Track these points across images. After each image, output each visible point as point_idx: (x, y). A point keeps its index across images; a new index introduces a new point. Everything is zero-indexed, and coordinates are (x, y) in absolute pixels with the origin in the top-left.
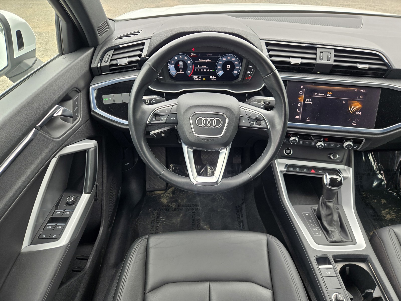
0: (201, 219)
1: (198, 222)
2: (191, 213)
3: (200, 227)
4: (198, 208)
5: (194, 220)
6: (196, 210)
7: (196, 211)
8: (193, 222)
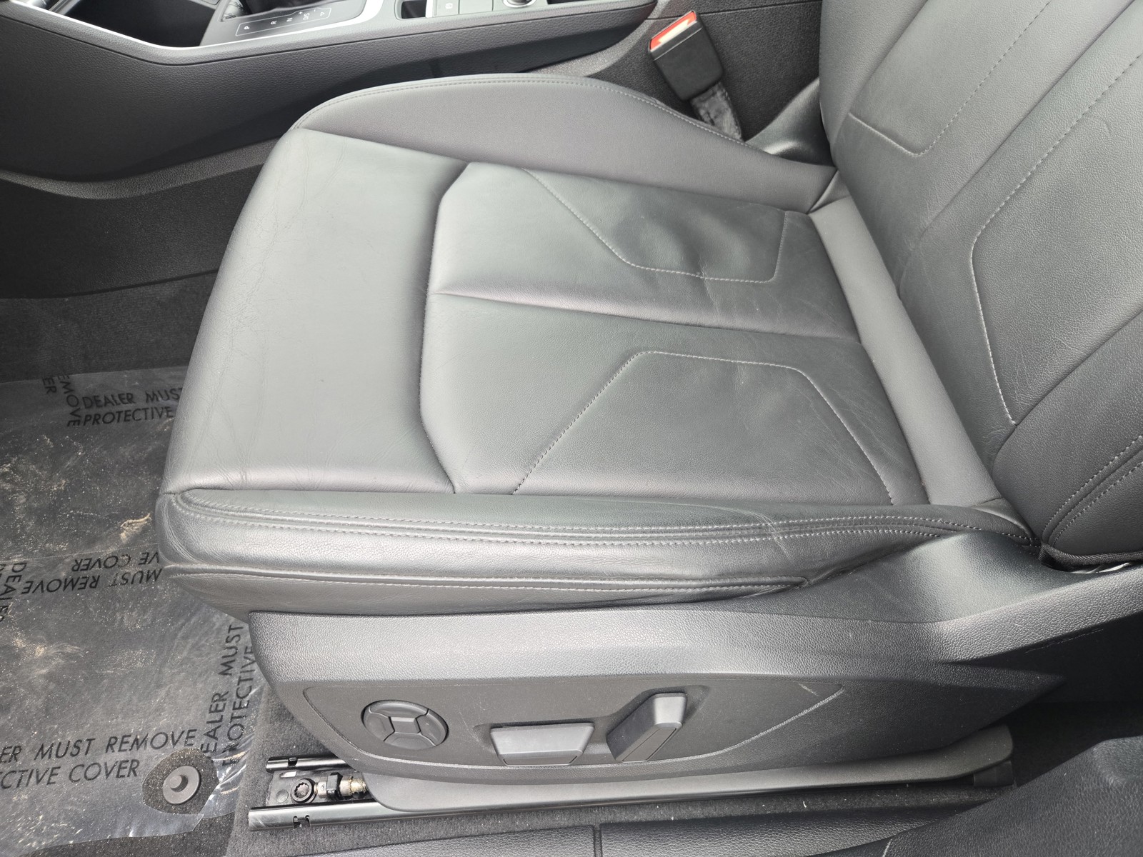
0: (75, 555)
1: (88, 565)
2: (26, 595)
3: (117, 558)
4: (10, 568)
5: (70, 584)
6: (20, 576)
7: (28, 578)
8: (78, 586)
